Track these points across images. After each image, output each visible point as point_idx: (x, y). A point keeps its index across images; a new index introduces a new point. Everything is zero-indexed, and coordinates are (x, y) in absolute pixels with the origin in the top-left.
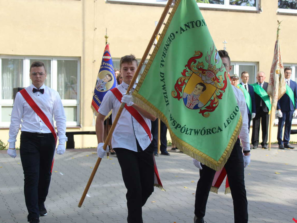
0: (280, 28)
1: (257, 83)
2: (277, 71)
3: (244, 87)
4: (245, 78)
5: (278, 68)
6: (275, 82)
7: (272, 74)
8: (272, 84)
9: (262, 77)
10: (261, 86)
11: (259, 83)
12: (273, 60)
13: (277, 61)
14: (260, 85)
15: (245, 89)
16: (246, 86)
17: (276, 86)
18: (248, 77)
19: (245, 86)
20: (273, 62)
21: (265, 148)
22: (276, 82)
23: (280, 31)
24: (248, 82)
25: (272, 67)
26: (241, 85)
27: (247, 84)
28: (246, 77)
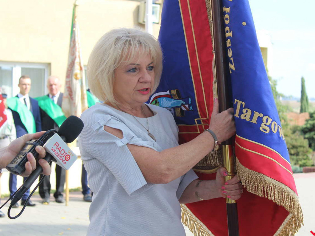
0: (77, 4)
1: (48, 95)
2: (76, 75)
3: (23, 101)
4: (24, 87)
5: (77, 70)
6: (73, 93)
7: (68, 80)
8: (69, 97)
9: (55, 85)
10: (53, 101)
11: (51, 96)
12: (69, 57)
13: (76, 57)
14: (52, 99)
15: (25, 106)
16: (26, 100)
17: (75, 100)
18: (28, 85)
19: (24, 99)
20: (69, 60)
21: (59, 202)
22: (75, 92)
23: (77, 9)
24: (29, 93)
25: (68, 69)
26: (17, 98)
27: (27, 97)
28: (25, 84)
